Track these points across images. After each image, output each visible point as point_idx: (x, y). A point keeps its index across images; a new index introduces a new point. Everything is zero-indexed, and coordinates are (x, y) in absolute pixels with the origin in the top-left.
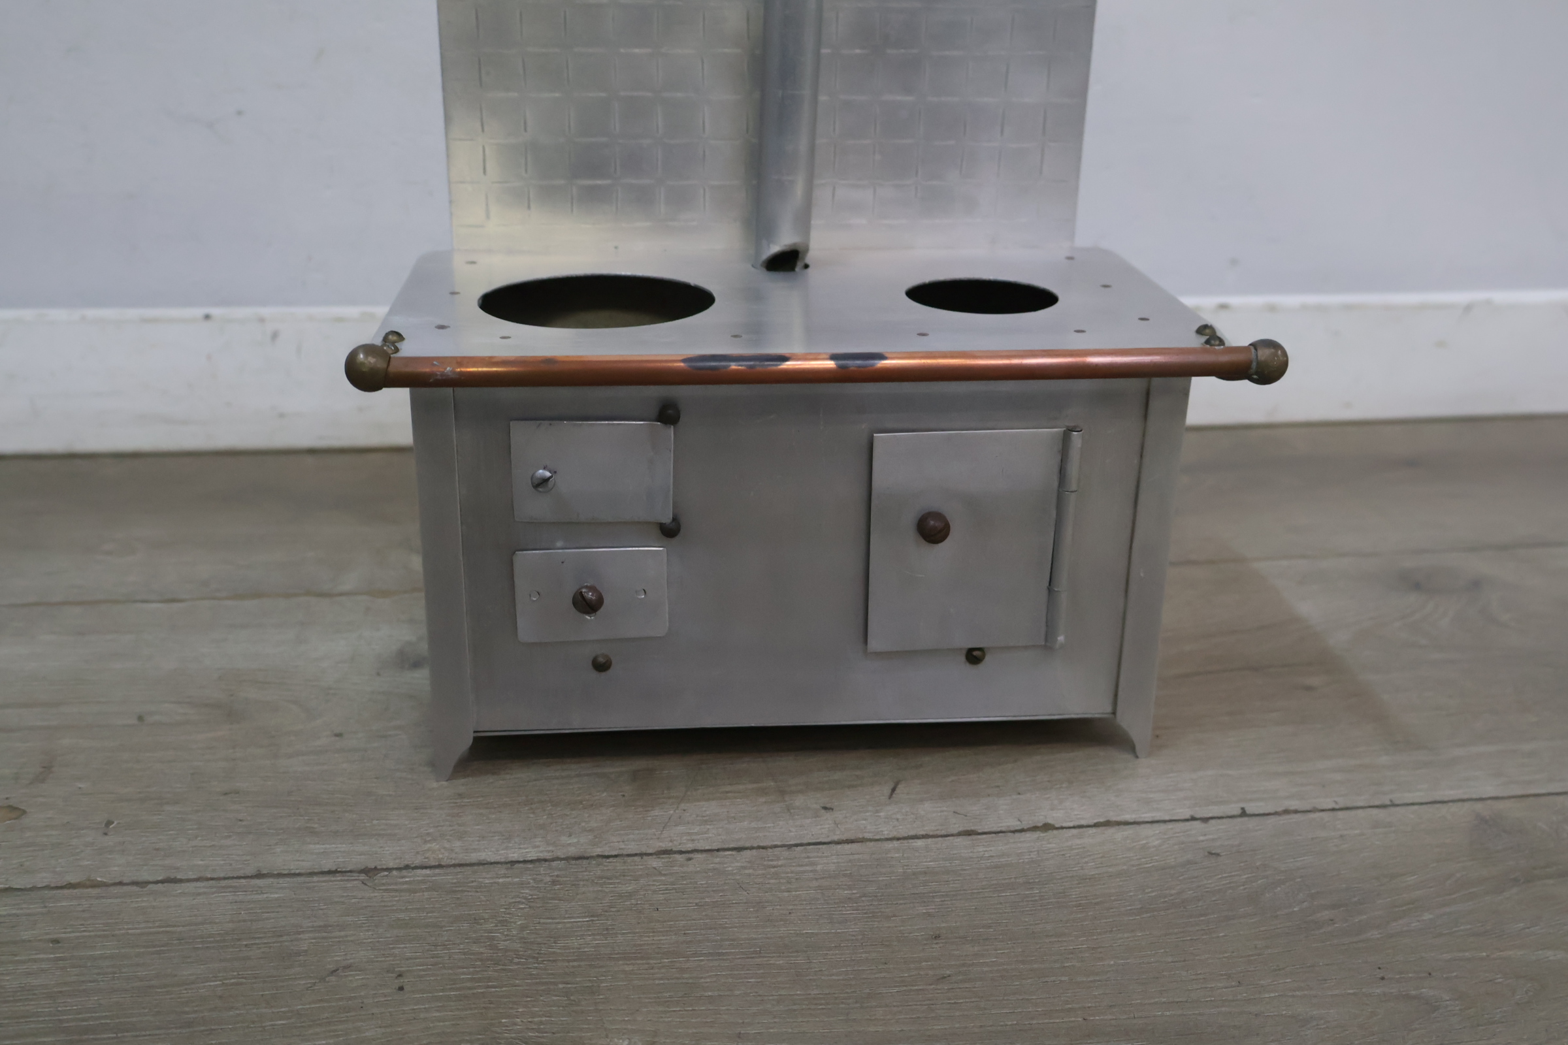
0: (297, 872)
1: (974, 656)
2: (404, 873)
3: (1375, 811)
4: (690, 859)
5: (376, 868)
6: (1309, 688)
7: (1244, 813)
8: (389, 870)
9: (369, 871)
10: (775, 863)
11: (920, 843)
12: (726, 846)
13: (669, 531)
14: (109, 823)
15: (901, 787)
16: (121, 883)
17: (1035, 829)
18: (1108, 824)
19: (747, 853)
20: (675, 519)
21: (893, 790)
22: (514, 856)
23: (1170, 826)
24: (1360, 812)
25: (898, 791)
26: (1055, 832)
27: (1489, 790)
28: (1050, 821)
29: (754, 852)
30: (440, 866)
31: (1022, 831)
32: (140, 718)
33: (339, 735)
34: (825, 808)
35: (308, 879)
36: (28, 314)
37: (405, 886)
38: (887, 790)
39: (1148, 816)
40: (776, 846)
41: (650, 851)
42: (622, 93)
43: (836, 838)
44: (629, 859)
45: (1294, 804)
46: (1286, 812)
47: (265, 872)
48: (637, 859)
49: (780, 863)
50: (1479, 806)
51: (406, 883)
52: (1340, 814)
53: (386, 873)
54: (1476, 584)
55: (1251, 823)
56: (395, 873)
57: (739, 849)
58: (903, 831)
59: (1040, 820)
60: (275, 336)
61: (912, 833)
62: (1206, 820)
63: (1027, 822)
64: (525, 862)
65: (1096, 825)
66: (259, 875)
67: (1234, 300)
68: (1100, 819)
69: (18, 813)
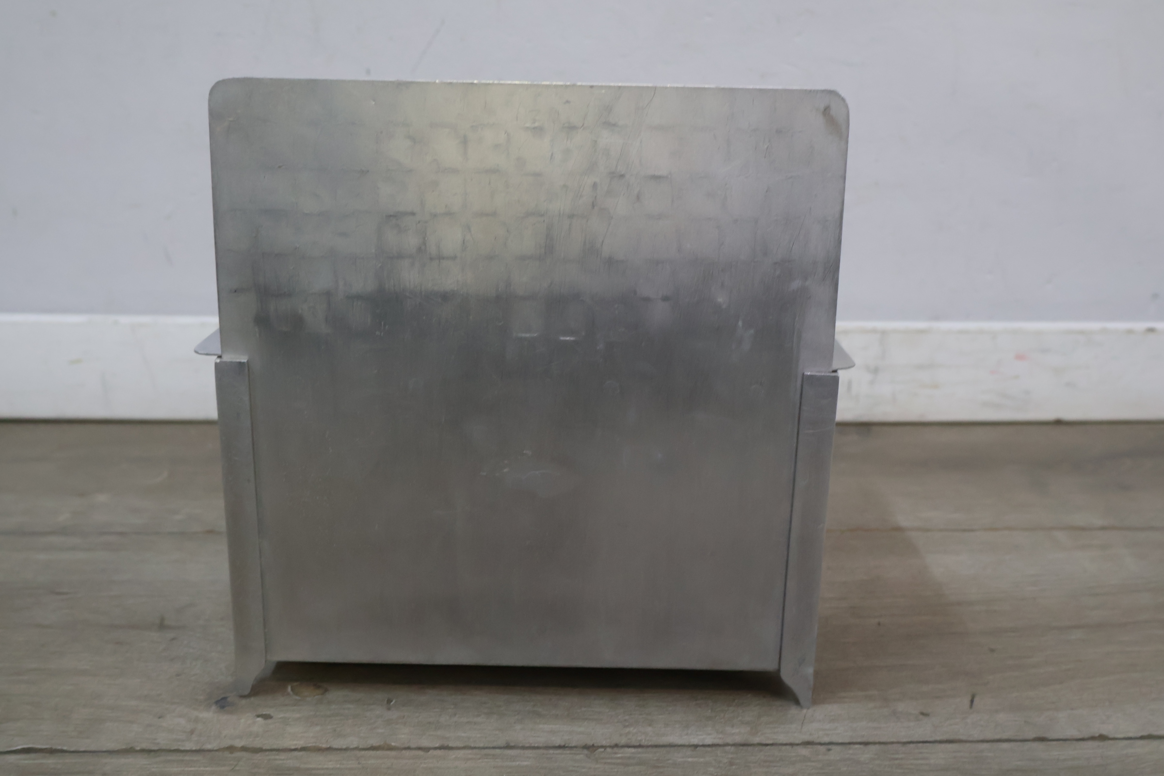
0: (536, 745)
2: (616, 750)
4: (829, 750)
5: (593, 745)
8: (604, 747)
9: (590, 748)
10: (897, 756)
11: (1005, 745)
12: (855, 740)
14: (390, 701)
15: (976, 700)
16: (409, 748)
17: (1093, 738)
18: (1151, 737)
19: (872, 747)
21: (972, 701)
22: (695, 741)
25: (975, 702)
26: (1111, 742)
28: (1104, 733)
29: (877, 746)
30: (640, 746)
31: (1083, 739)
34: (923, 714)
35: (545, 751)
37: (619, 761)
38: (966, 701)
40: (892, 743)
41: (797, 742)
43: (938, 738)
44: (784, 748)
47: (512, 744)
48: (788, 747)
49: (900, 756)
51: (619, 758)
53: (602, 750)
56: (609, 750)
57: (866, 744)
58: (989, 735)
59: (1095, 731)
61: (997, 737)
63: (1088, 733)
64: (704, 746)
65: (1142, 738)
66: (508, 747)
67: (1159, 325)
68: (1145, 733)
69: (321, 690)
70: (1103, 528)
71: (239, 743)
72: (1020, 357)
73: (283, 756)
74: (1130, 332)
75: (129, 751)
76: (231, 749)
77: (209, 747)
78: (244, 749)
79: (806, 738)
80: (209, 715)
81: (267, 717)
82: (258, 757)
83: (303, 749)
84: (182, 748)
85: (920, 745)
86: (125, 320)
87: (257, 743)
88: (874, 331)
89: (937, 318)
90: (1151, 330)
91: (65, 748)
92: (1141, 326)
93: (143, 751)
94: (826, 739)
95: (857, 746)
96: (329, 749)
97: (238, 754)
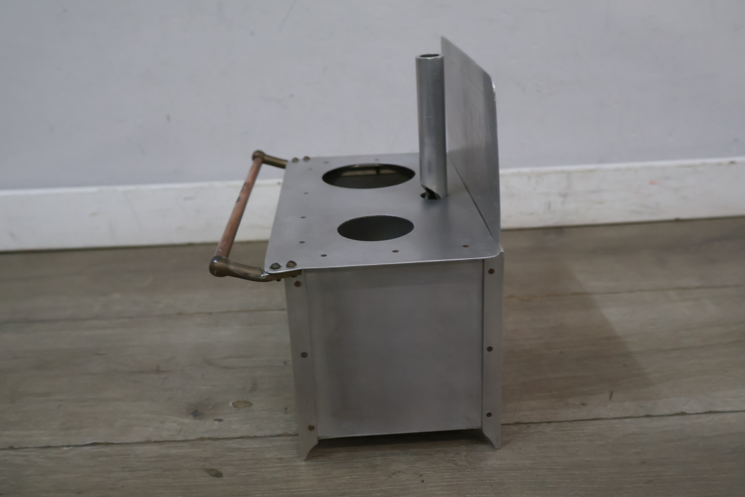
4: (529, 427)
10: (566, 429)
11: (627, 420)
12: (543, 421)
14: (286, 409)
15: (613, 395)
17: (678, 414)
18: (711, 412)
19: (553, 424)
21: (611, 396)
23: (739, 414)
26: (687, 416)
28: (684, 410)
29: (556, 424)
31: (671, 415)
34: (582, 404)
36: (205, 184)
38: (608, 396)
39: (728, 409)
40: (565, 421)
41: (511, 422)
43: (590, 418)
49: (568, 429)
57: (549, 422)
58: (619, 415)
59: (679, 410)
61: (623, 415)
63: (674, 411)
65: (706, 413)
67: (737, 159)
68: (707, 410)
69: (249, 404)
70: (698, 288)
71: (206, 436)
72: (652, 183)
73: (230, 442)
74: (719, 164)
75: (148, 442)
76: (202, 439)
77: (190, 438)
78: (209, 439)
79: (517, 420)
80: (188, 420)
81: (220, 420)
82: (216, 443)
83: (241, 437)
84: (177, 439)
85: (580, 422)
86: (120, 188)
87: (216, 435)
88: (563, 172)
89: (602, 161)
90: (732, 163)
91: (114, 442)
92: (726, 160)
93: (156, 442)
94: (528, 421)
95: (545, 424)
96: (255, 437)
97: (206, 442)
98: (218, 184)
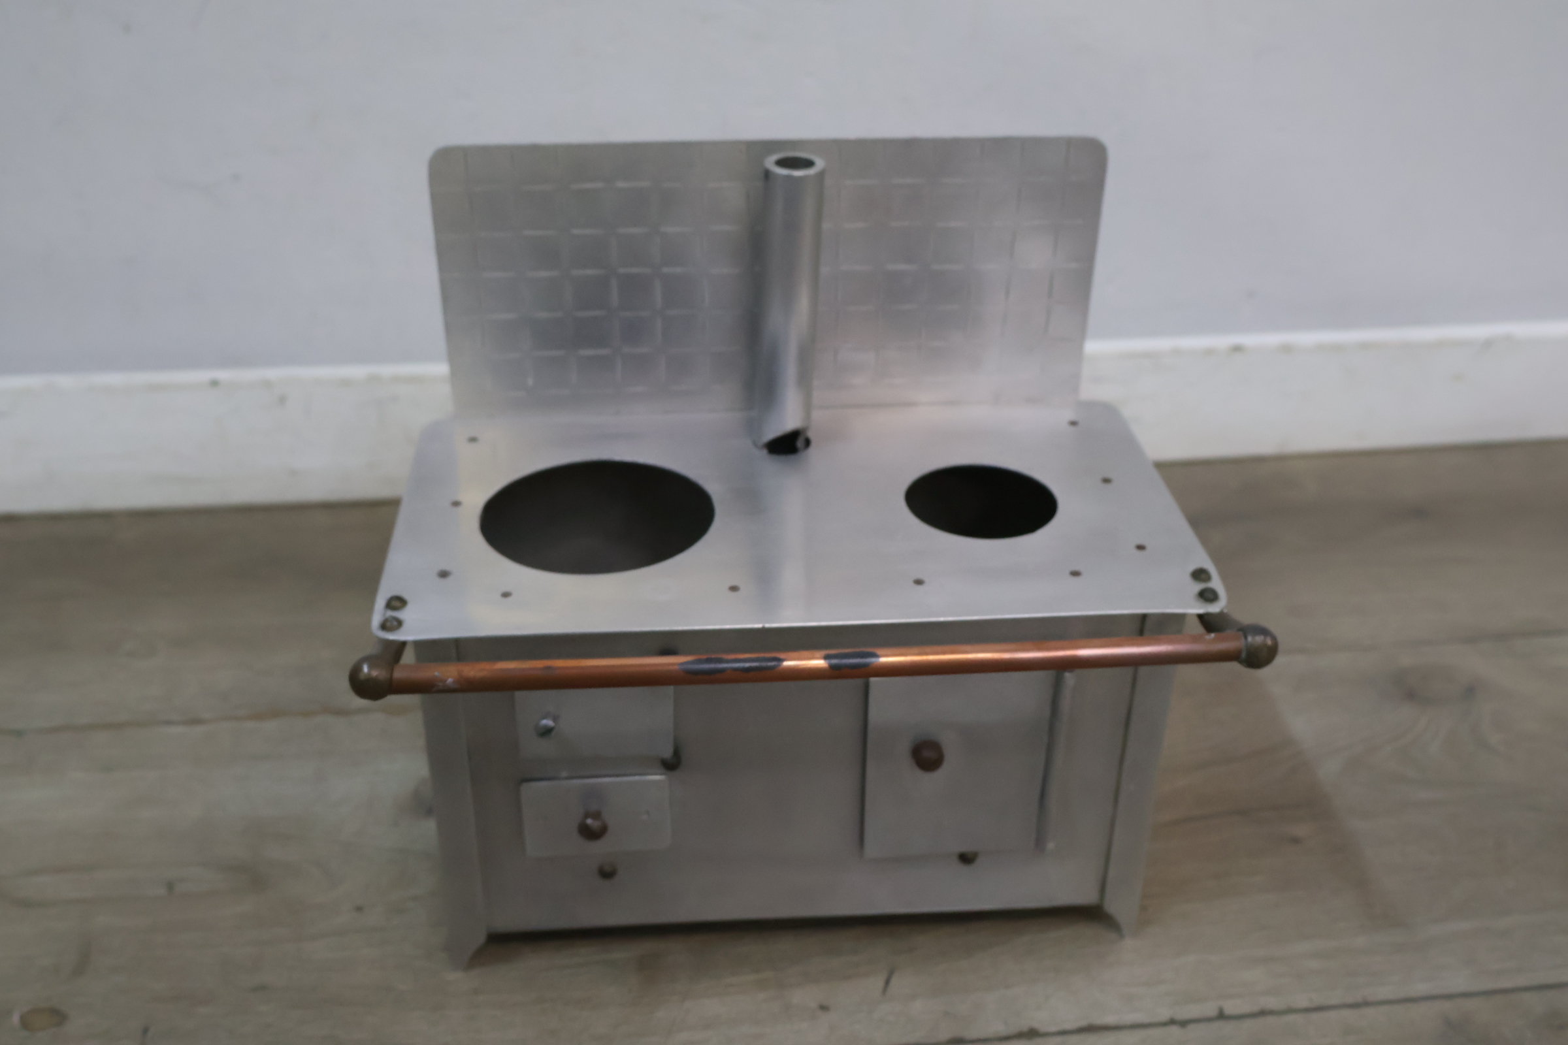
1: (966, 859)
3: (1346, 1013)
6: (1295, 841)
7: (1221, 1016)
13: (671, 765)
14: (146, 1031)
15: (894, 981)
17: (1020, 1035)
18: (1090, 1029)
20: (677, 753)
21: (887, 982)
23: (1148, 1031)
24: (1332, 1014)
25: (891, 984)
26: (1039, 1040)
27: (1459, 981)
28: (1036, 1025)
31: (1008, 1038)
32: (170, 886)
33: (359, 909)
34: (822, 1007)
38: (880, 982)
39: (1131, 1018)
42: (622, 270)
45: (1271, 1003)
46: (1263, 1013)
50: (1447, 1005)
52: (1315, 1016)
54: (1470, 692)
55: (1227, 1027)
59: (1024, 1024)
60: (282, 400)
62: (1183, 1024)
63: (1013, 1027)
65: (1080, 1030)
67: (1249, 340)
68: (1083, 1023)
69: (58, 1016)
74: (1209, 352)
90: (1237, 349)
92: (1223, 341)
98: (65, 381)
